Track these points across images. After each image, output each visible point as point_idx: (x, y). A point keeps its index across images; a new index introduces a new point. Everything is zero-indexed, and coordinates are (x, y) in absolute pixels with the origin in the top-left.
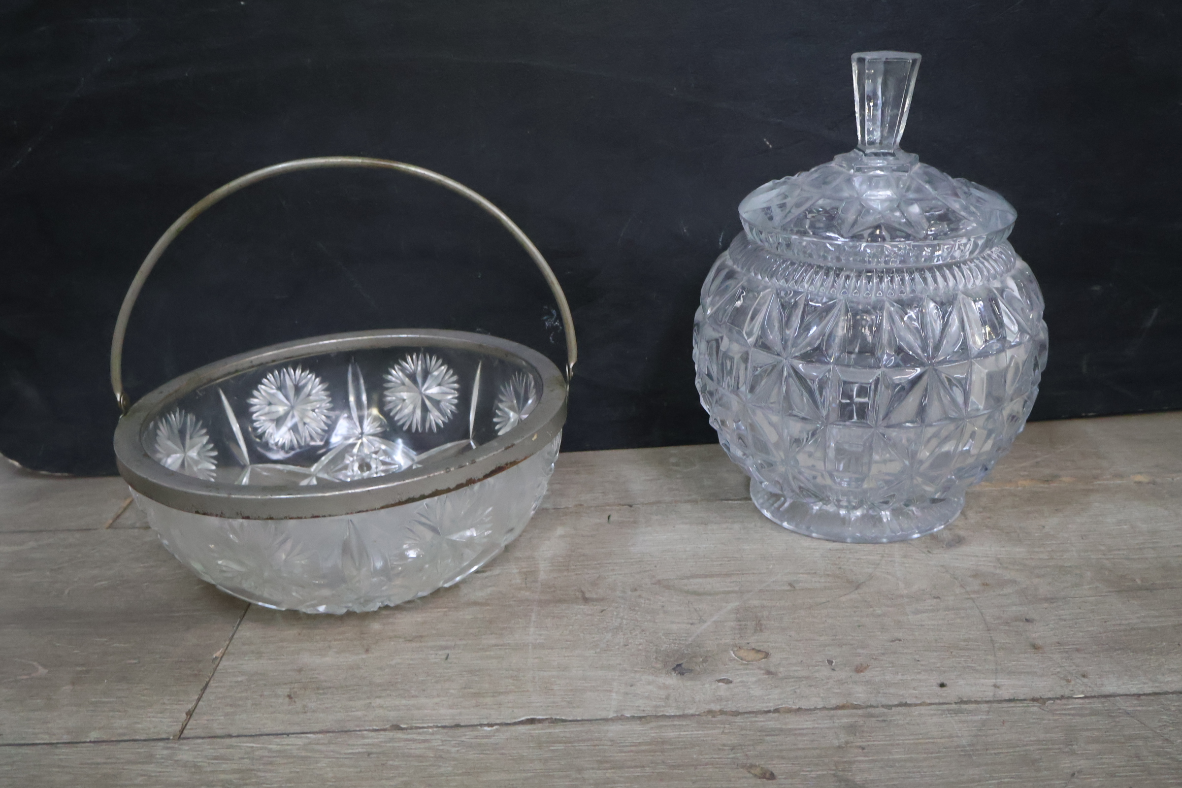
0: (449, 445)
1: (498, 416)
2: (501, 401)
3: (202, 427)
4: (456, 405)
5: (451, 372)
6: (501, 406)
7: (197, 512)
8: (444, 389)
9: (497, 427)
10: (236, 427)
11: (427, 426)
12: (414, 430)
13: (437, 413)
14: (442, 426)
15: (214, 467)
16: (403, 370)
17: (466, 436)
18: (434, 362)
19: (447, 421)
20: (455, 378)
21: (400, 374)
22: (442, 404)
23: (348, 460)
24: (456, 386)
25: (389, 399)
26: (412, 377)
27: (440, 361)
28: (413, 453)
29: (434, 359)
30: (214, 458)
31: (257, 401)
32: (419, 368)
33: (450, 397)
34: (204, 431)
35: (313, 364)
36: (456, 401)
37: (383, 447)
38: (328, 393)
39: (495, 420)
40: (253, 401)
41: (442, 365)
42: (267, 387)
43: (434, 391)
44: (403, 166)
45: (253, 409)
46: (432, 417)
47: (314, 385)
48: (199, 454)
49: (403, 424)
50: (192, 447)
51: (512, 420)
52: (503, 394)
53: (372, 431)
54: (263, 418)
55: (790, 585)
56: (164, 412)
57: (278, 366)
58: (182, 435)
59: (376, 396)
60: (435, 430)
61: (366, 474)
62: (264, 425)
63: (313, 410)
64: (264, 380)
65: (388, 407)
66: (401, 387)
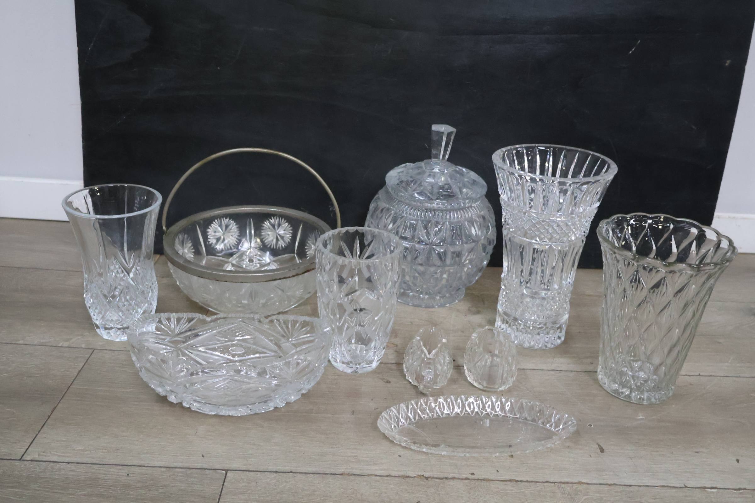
0: (286, 255)
1: (307, 246)
2: (309, 240)
4: (290, 239)
5: (290, 226)
6: (309, 242)
7: (199, 277)
8: (286, 232)
9: (306, 250)
10: (201, 240)
11: (278, 247)
12: (272, 247)
13: (282, 242)
14: (284, 247)
15: (193, 256)
16: (270, 222)
17: (293, 252)
18: (283, 221)
19: (286, 245)
20: (291, 228)
21: (268, 224)
22: (285, 238)
23: (244, 257)
24: (291, 231)
25: (263, 234)
26: (273, 226)
27: (285, 221)
28: (272, 257)
29: (283, 219)
30: (193, 252)
31: (210, 231)
32: (277, 222)
33: (288, 236)
34: (190, 241)
35: (235, 217)
36: (290, 238)
37: (259, 253)
38: (238, 229)
39: (306, 247)
40: (209, 230)
41: (286, 222)
42: (215, 225)
43: (282, 232)
44: (282, 154)
45: (209, 234)
46: (280, 243)
47: (233, 226)
48: (188, 251)
49: (268, 245)
50: (186, 247)
51: (313, 249)
52: (310, 237)
53: (255, 247)
54: (212, 237)
55: (411, 323)
56: (176, 235)
57: (220, 217)
58: (182, 243)
59: (258, 232)
60: (281, 248)
61: (251, 264)
62: (212, 240)
63: (232, 236)
64: (214, 222)
65: (262, 237)
66: (269, 230)
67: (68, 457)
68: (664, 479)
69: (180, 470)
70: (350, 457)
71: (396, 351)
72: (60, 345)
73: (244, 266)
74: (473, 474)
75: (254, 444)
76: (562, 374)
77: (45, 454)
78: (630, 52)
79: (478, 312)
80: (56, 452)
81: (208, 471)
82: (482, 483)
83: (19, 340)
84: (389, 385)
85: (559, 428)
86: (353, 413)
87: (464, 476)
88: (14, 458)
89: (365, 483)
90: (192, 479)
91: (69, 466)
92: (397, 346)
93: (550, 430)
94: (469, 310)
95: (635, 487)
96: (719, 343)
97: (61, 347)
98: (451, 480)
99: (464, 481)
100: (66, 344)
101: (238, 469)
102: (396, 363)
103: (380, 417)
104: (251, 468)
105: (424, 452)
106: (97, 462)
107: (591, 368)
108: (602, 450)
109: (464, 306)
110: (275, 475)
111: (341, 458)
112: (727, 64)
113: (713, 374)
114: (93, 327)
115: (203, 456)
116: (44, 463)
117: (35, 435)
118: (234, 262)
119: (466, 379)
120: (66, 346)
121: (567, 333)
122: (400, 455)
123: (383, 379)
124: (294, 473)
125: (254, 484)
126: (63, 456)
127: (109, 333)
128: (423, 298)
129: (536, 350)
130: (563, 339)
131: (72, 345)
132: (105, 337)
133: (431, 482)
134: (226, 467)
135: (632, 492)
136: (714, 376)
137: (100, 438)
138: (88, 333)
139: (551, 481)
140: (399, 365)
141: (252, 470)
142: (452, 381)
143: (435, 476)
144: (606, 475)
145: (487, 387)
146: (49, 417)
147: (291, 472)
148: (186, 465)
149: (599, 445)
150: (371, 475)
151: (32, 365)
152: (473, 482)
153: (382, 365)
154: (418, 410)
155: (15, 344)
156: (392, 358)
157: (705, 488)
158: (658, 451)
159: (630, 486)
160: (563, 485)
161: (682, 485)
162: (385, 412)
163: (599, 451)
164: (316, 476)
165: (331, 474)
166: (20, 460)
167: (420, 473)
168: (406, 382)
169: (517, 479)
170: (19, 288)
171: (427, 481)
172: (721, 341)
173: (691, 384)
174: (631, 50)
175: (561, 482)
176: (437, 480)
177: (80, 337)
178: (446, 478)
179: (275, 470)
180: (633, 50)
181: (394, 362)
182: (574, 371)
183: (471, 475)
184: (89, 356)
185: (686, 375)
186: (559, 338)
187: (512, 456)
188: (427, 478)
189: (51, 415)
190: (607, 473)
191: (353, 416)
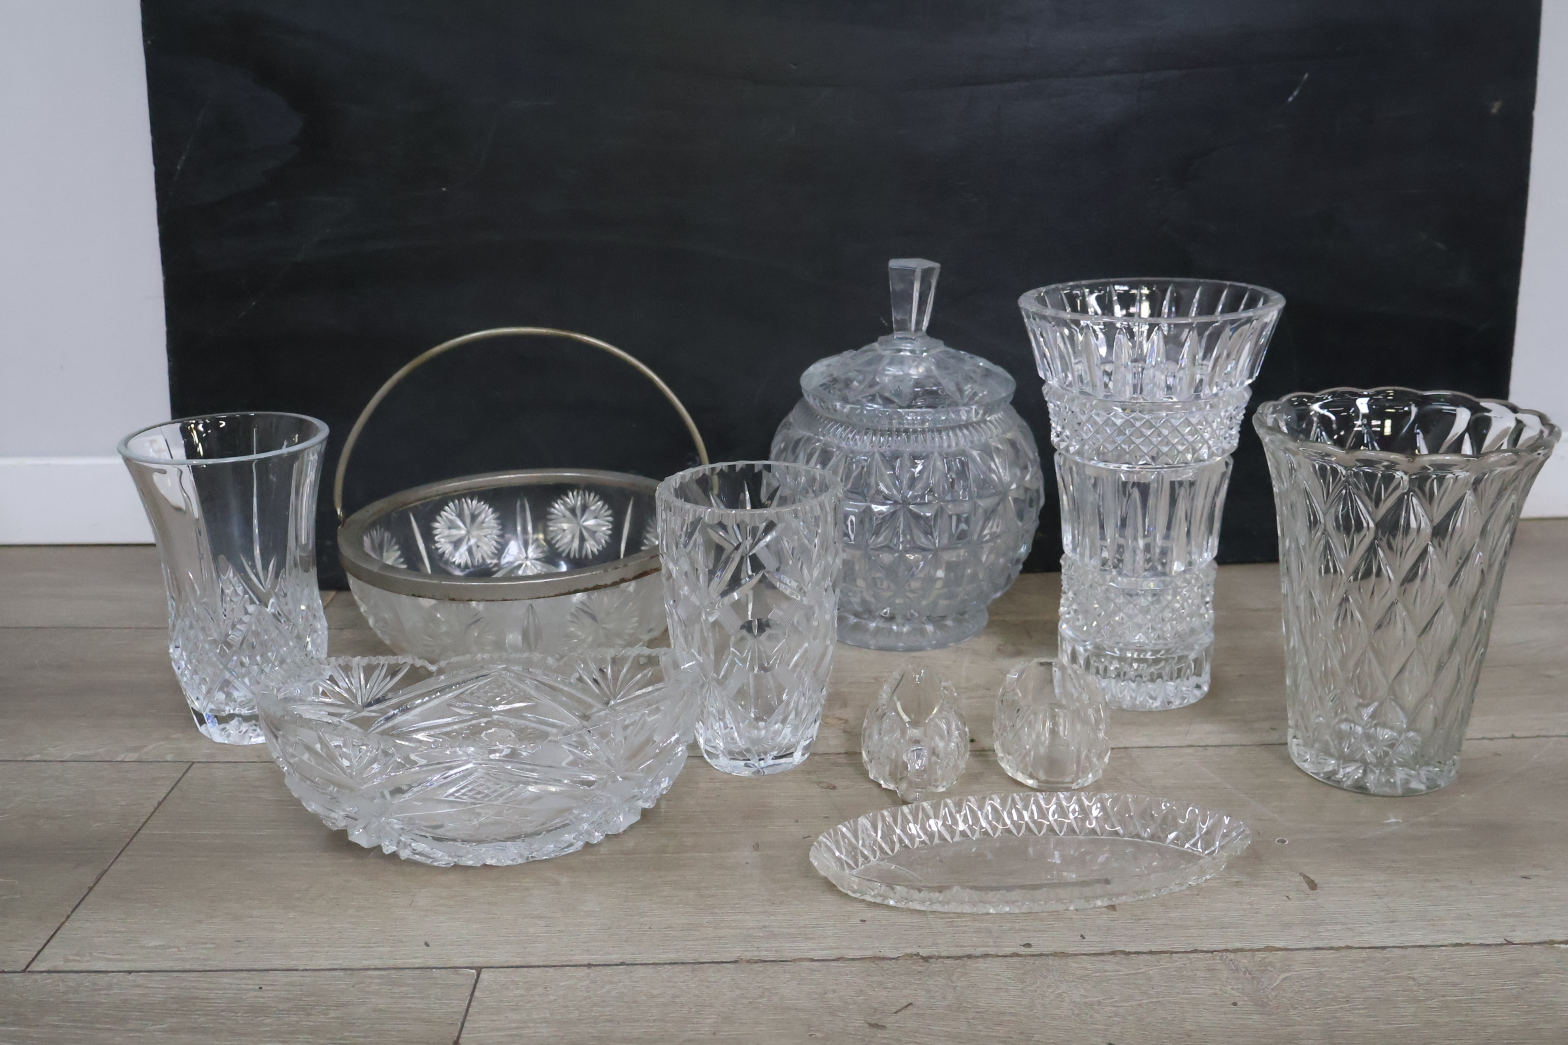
0: (601, 569)
1: (645, 545)
2: (649, 532)
3: (397, 543)
4: (609, 536)
5: (606, 507)
6: (648, 536)
8: (600, 521)
10: (421, 544)
11: (584, 552)
12: (572, 556)
13: (592, 542)
14: (597, 553)
16: (565, 504)
18: (592, 498)
19: (601, 549)
20: (610, 512)
21: (562, 507)
22: (598, 535)
24: (610, 519)
25: (551, 529)
26: (573, 511)
27: (597, 498)
29: (592, 495)
31: (440, 527)
32: (579, 503)
33: (604, 528)
34: (396, 547)
35: (487, 496)
36: (610, 532)
38: (499, 521)
39: (642, 548)
40: (436, 525)
41: (599, 500)
42: (449, 513)
43: (591, 523)
45: (436, 532)
46: (588, 546)
47: (488, 515)
49: (563, 551)
52: (650, 526)
53: (535, 556)
54: (443, 540)
56: (366, 529)
57: (459, 496)
58: (380, 545)
59: (540, 525)
60: (590, 557)
62: (444, 546)
63: (486, 536)
64: (447, 508)
65: (551, 535)
66: (563, 519)
67: (128, 961)
68: (1459, 932)
69: (377, 972)
70: (752, 928)
71: (845, 732)
72: (120, 759)
74: (1028, 945)
75: (540, 917)
76: (1210, 751)
77: (78, 958)
78: (1290, 99)
79: (1019, 653)
80: (104, 953)
81: (438, 971)
82: (1050, 961)
83: (31, 755)
84: (833, 793)
85: (1212, 848)
86: (757, 847)
87: (1009, 950)
88: (11, 969)
89: (788, 976)
90: (402, 989)
91: (131, 977)
92: (846, 721)
93: (1193, 854)
94: (999, 650)
95: (1395, 950)
96: (1549, 676)
97: (122, 761)
98: (981, 960)
99: (1008, 959)
100: (132, 756)
101: (506, 964)
102: (846, 753)
103: (815, 843)
104: (533, 961)
106: (195, 967)
107: (1273, 737)
108: (1313, 885)
109: (986, 644)
110: (587, 970)
111: (732, 931)
112: (1494, 111)
113: (1543, 733)
114: (191, 719)
115: (427, 945)
116: (76, 976)
117: (58, 925)
119: (1002, 773)
120: (133, 759)
121: (1214, 677)
122: (865, 919)
123: (819, 783)
124: (628, 965)
125: (540, 990)
126: (120, 960)
127: (224, 728)
128: (898, 632)
129: (1150, 711)
130: (1206, 688)
131: (145, 758)
132: (218, 738)
133: (936, 966)
134: (479, 961)
135: (1388, 959)
136: (1544, 736)
137: (200, 922)
138: (178, 735)
139: (1205, 949)
140: (853, 755)
141: (537, 964)
142: (971, 778)
143: (944, 954)
144: (1328, 931)
145: (1046, 783)
146: (91, 889)
147: (623, 964)
148: (390, 963)
149: (1305, 877)
150: (801, 960)
151: (58, 796)
152: (1031, 960)
153: (815, 758)
154: (899, 830)
155: (24, 761)
156: (835, 742)
157: (1552, 942)
158: (1437, 880)
159: (1384, 948)
160: (1232, 956)
161: (1501, 941)
162: (825, 832)
163: (1305, 887)
164: (677, 968)
165: (712, 962)
166: (24, 971)
167: (909, 951)
168: (870, 787)
169: (1127, 950)
170: (37, 662)
171: (926, 964)
173: (1496, 754)
174: (1291, 94)
175: (1227, 951)
176: (948, 961)
177: (162, 743)
178: (969, 957)
179: (586, 962)
180: (1295, 93)
181: (842, 750)
182: (1237, 746)
183: (1023, 948)
184: (180, 775)
185: (1483, 738)
186: (1198, 687)
187: (1112, 907)
188: (926, 959)
189: (94, 885)
190: (1330, 927)
191: (756, 853)
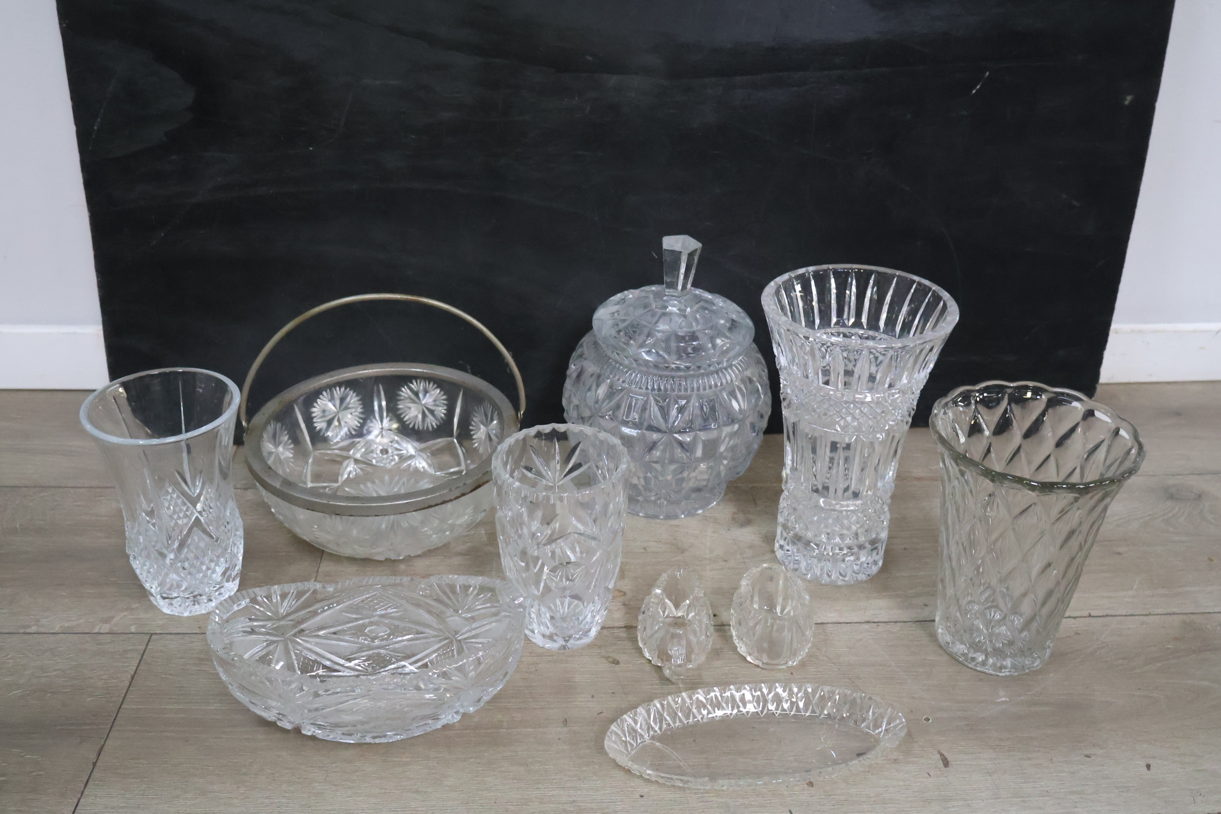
0: (439, 440)
1: (473, 426)
2: (476, 417)
3: (285, 430)
4: (444, 414)
5: (442, 393)
6: (475, 419)
7: (308, 509)
8: (437, 403)
9: (472, 433)
10: (303, 426)
11: (426, 426)
12: (416, 427)
13: (432, 418)
14: (435, 427)
15: (291, 455)
16: (411, 389)
17: (451, 435)
18: (431, 386)
19: (438, 424)
20: (444, 397)
21: (408, 391)
22: (436, 412)
23: (373, 448)
24: (445, 402)
25: (400, 406)
26: (416, 394)
27: (435, 386)
28: (417, 445)
29: (431, 384)
30: (292, 449)
31: (316, 410)
32: (422, 388)
33: (440, 408)
34: (286, 432)
35: (351, 384)
36: (445, 412)
37: (396, 438)
38: (360, 402)
39: (471, 428)
40: (314, 410)
41: (436, 388)
42: (323, 400)
43: (430, 403)
44: (426, 300)
45: (314, 415)
46: (429, 421)
47: (353, 399)
48: (283, 448)
49: (410, 424)
50: (280, 444)
51: (482, 430)
52: (476, 412)
53: (389, 429)
54: (319, 420)
55: (645, 549)
56: (264, 427)
57: (331, 387)
58: (274, 438)
59: (391, 405)
60: (430, 428)
61: (385, 456)
62: (320, 425)
63: (351, 414)
64: (321, 396)
65: (399, 412)
66: (409, 400)
68: (1040, 808)
70: (566, 803)
71: (624, 605)
72: (96, 630)
73: (374, 461)
75: (417, 792)
76: (883, 628)
78: (974, 91)
79: (748, 523)
83: (29, 627)
84: (617, 668)
85: (880, 730)
86: (565, 722)
92: (625, 594)
93: (867, 733)
94: (734, 519)
96: (1119, 554)
97: (99, 633)
100: (105, 628)
102: (626, 627)
103: (608, 733)
105: (679, 788)
107: (925, 614)
108: (946, 763)
109: (725, 511)
111: (552, 805)
112: (1127, 103)
113: (1111, 612)
114: (143, 593)
117: (76, 801)
118: (358, 456)
119: (735, 649)
120: (107, 631)
121: (887, 552)
122: (642, 794)
123: (607, 658)
127: (171, 604)
129: (841, 586)
130: (880, 563)
131: (115, 629)
132: (166, 611)
136: (1111, 616)
137: (178, 797)
138: (137, 605)
140: (630, 628)
142: (716, 653)
144: (954, 807)
145: (767, 664)
146: (94, 764)
149: (942, 755)
151: (56, 670)
153: (605, 631)
154: (665, 714)
155: (25, 633)
156: (619, 618)
158: (1030, 759)
162: (615, 723)
163: (941, 764)
168: (643, 661)
170: (18, 526)
172: (1121, 550)
173: (1077, 633)
174: (975, 87)
177: (125, 613)
180: (978, 87)
181: (622, 624)
182: (900, 622)
184: (144, 647)
185: (1072, 617)
187: (811, 784)
189: (97, 761)
190: (955, 803)
191: (565, 729)
